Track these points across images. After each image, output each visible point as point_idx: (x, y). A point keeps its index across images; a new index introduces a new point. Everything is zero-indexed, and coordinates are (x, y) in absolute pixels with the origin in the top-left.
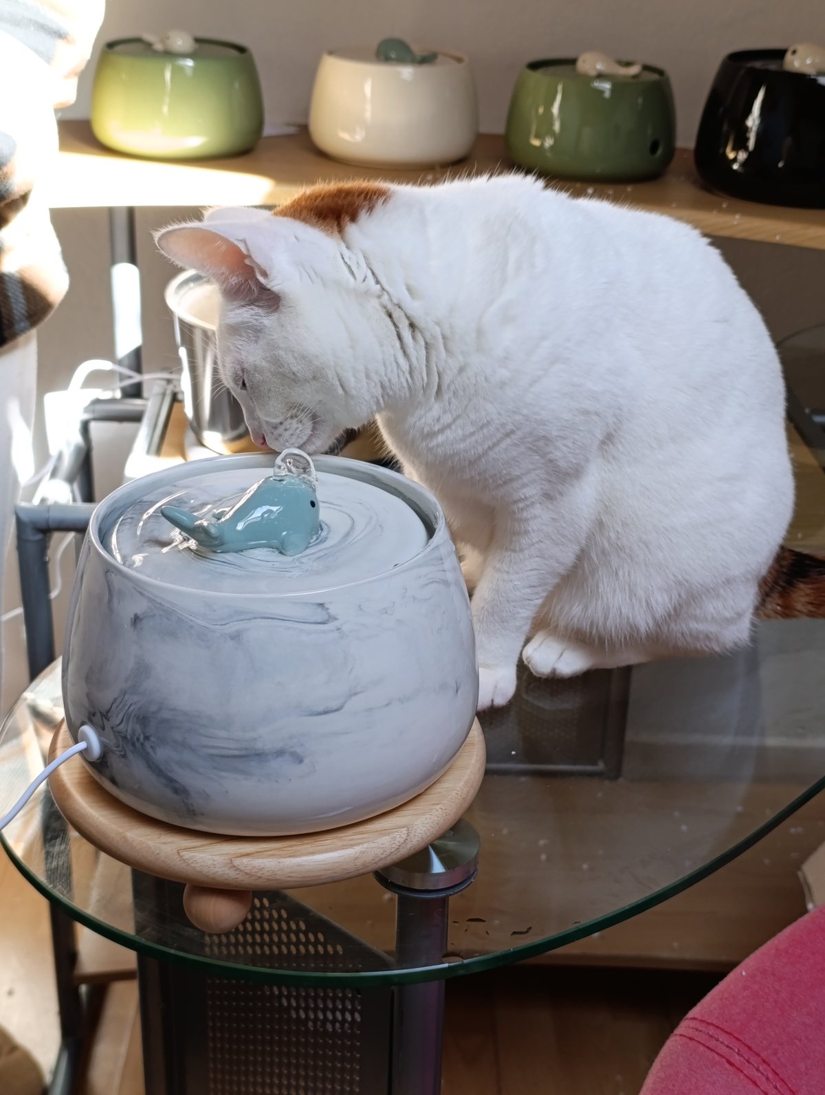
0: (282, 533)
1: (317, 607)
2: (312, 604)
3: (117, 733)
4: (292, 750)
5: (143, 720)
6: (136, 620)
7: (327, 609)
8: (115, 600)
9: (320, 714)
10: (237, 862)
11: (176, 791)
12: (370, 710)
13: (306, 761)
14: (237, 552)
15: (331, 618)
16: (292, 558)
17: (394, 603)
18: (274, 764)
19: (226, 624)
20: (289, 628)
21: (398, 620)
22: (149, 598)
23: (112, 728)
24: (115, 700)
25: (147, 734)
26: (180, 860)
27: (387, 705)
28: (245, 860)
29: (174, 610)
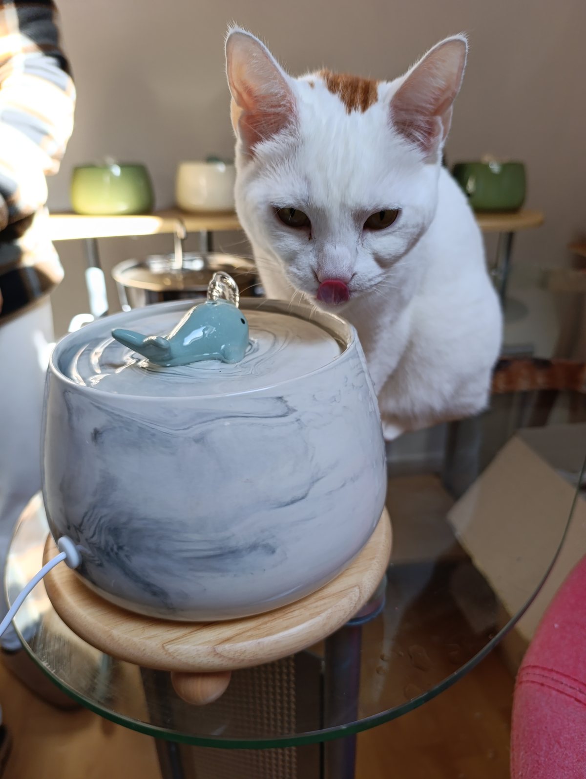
0: (221, 347)
1: (276, 400)
2: (271, 398)
3: (91, 545)
4: (264, 543)
5: (115, 531)
6: (96, 434)
7: (286, 402)
8: (74, 418)
9: (288, 504)
10: (220, 649)
11: (155, 594)
12: (330, 493)
13: (278, 551)
14: (184, 365)
15: (290, 410)
16: (235, 365)
17: (340, 391)
18: (249, 559)
19: (188, 428)
20: (253, 424)
21: (344, 407)
22: (106, 411)
23: (87, 540)
24: (86, 514)
25: (121, 545)
26: (166, 654)
27: (343, 486)
28: (227, 646)
29: (134, 421)
